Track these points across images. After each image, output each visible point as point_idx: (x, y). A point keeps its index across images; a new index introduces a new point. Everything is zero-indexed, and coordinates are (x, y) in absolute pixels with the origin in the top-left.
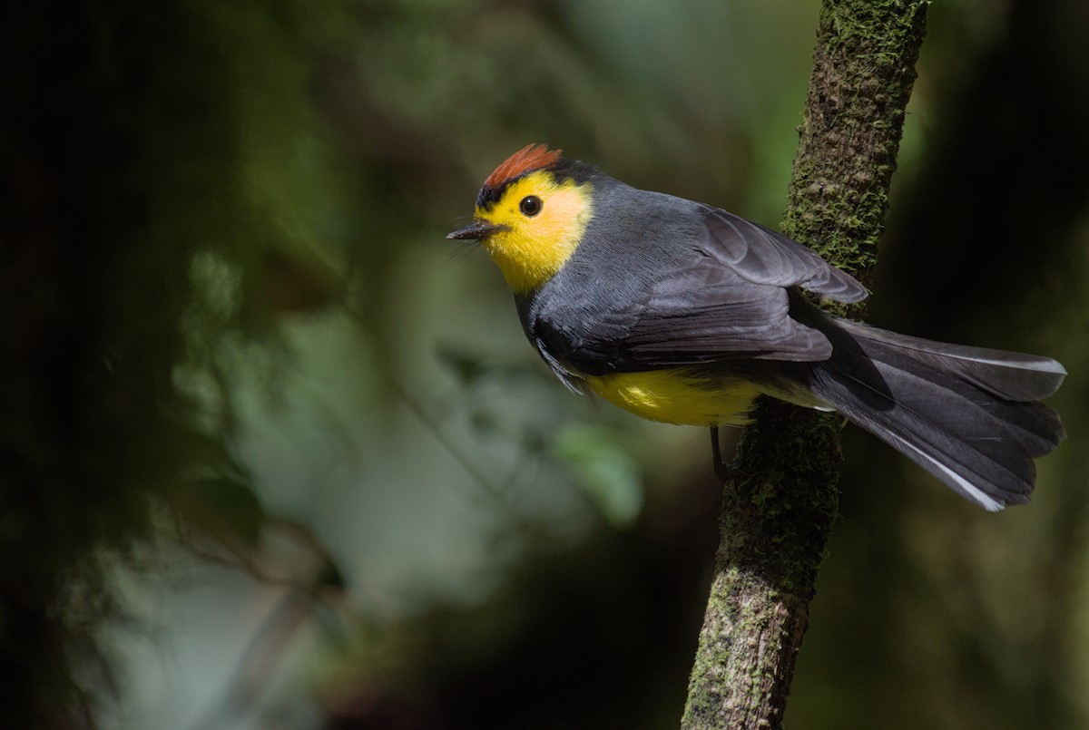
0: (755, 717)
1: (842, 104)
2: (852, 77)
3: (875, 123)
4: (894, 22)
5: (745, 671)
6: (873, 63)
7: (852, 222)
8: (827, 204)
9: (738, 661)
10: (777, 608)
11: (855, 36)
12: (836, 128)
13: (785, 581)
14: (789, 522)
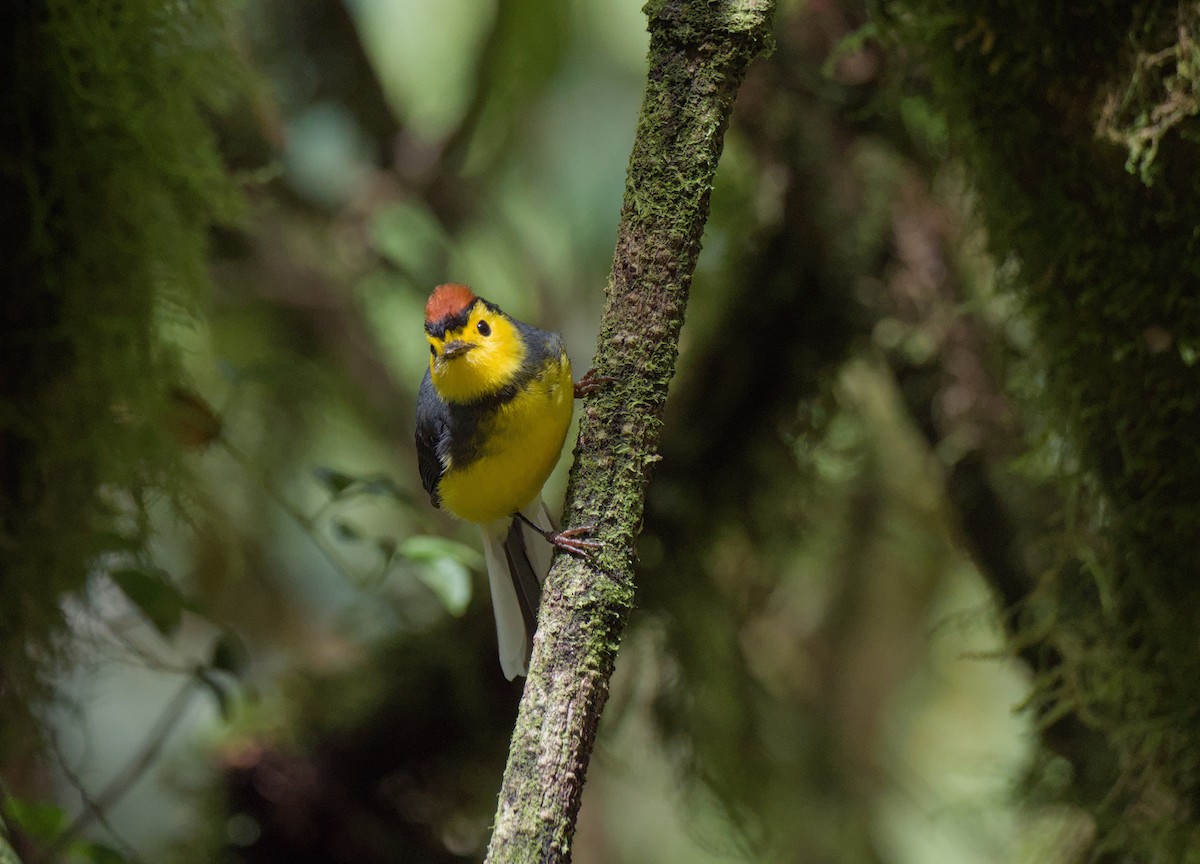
0: (564, 771)
1: (641, 271)
2: (650, 248)
3: (668, 285)
4: (684, 203)
5: (556, 733)
6: (667, 238)
7: (648, 366)
8: (628, 352)
9: (551, 725)
11: (652, 215)
12: (636, 290)
13: (590, 659)
14: (593, 611)
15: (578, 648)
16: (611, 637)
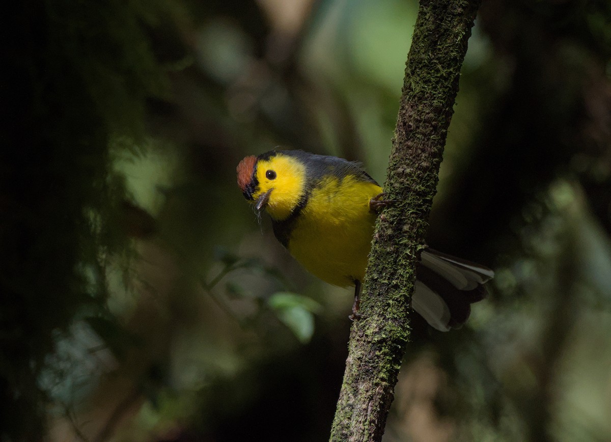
1: (415, 127)
2: (420, 113)
3: (432, 136)
4: (442, 84)
5: (360, 422)
6: (431, 105)
8: (407, 179)
9: (357, 417)
10: (378, 389)
11: (422, 91)
12: (412, 139)
13: (382, 375)
14: (384, 344)
15: (375, 368)
16: (395, 361)
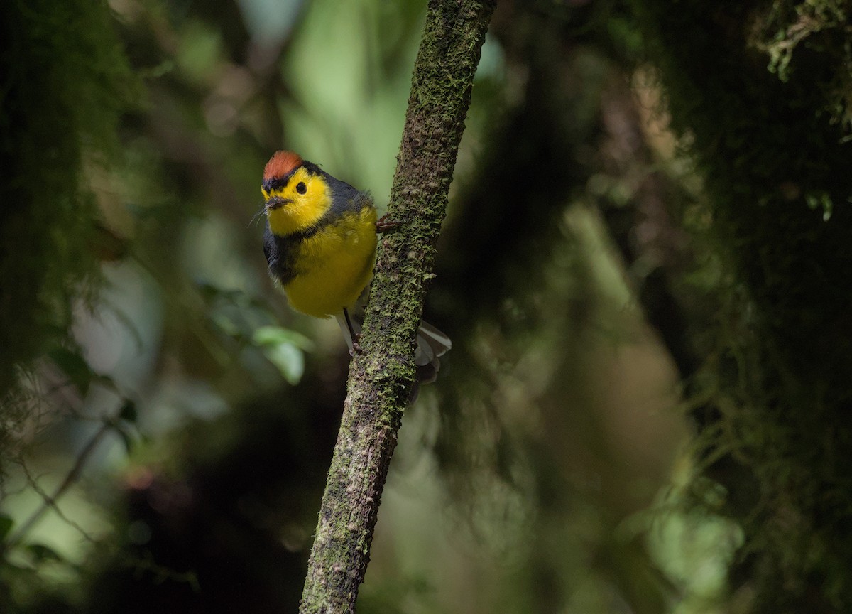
0: (365, 496)
1: (422, 143)
2: (428, 128)
3: (441, 154)
4: (452, 96)
5: (360, 470)
6: (440, 120)
7: (427, 211)
8: (413, 201)
9: (356, 464)
10: (379, 433)
11: (430, 104)
12: (418, 157)
13: (384, 418)
14: (387, 384)
15: (376, 410)
16: (399, 402)
